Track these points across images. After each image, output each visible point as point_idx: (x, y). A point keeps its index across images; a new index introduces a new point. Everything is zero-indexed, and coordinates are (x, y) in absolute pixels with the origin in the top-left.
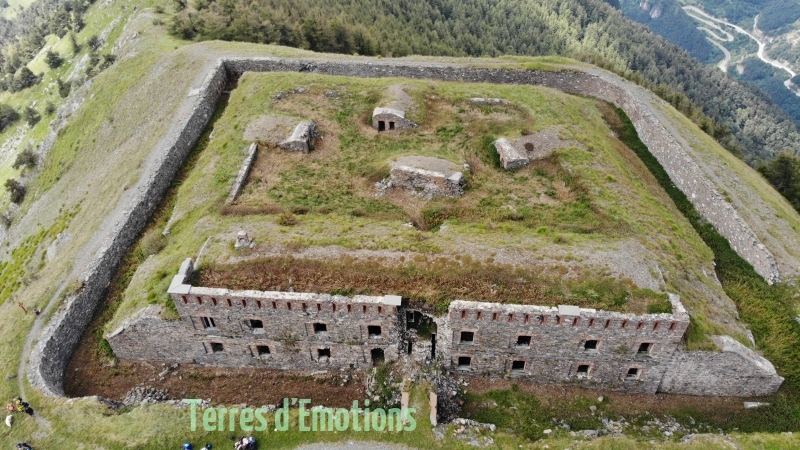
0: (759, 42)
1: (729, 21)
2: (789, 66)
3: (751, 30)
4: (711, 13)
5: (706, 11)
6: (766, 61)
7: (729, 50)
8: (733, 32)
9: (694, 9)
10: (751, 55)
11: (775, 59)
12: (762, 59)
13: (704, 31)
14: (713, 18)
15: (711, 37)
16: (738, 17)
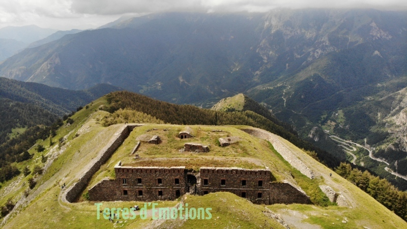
0: (369, 150)
1: (353, 142)
2: (385, 161)
3: (364, 145)
4: (343, 138)
5: (341, 137)
6: (374, 159)
7: (355, 155)
8: (355, 146)
9: (335, 137)
10: (366, 157)
11: (378, 157)
12: (372, 158)
13: (341, 147)
14: (344, 140)
15: (345, 149)
16: (356, 140)
